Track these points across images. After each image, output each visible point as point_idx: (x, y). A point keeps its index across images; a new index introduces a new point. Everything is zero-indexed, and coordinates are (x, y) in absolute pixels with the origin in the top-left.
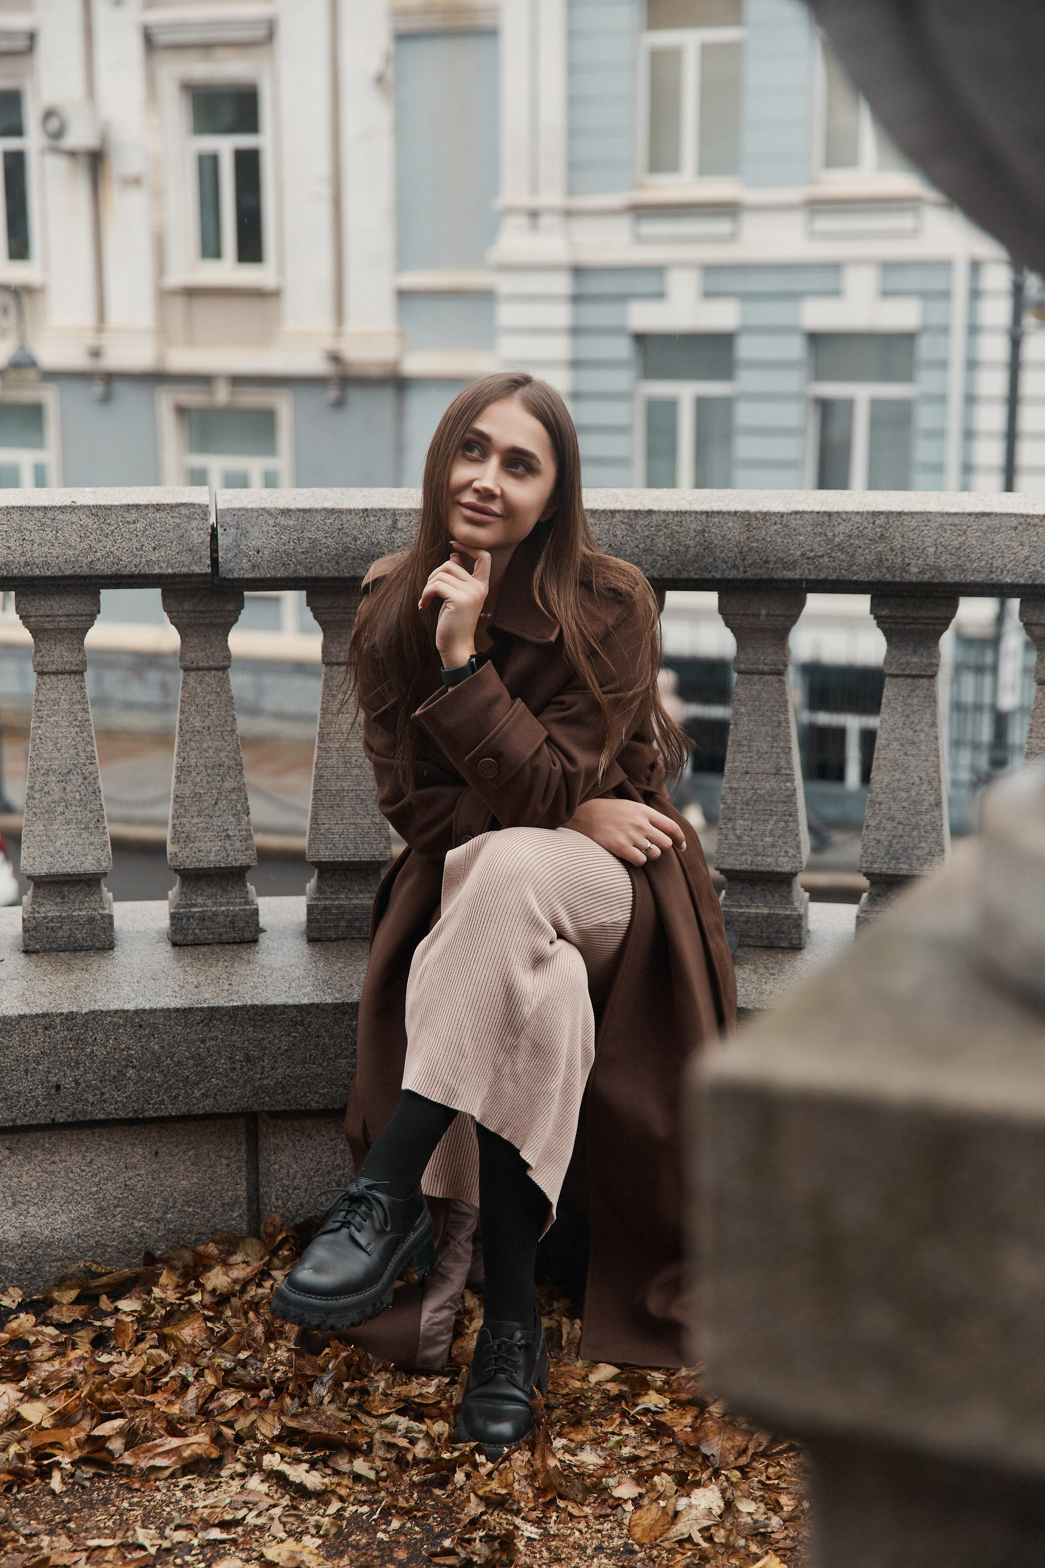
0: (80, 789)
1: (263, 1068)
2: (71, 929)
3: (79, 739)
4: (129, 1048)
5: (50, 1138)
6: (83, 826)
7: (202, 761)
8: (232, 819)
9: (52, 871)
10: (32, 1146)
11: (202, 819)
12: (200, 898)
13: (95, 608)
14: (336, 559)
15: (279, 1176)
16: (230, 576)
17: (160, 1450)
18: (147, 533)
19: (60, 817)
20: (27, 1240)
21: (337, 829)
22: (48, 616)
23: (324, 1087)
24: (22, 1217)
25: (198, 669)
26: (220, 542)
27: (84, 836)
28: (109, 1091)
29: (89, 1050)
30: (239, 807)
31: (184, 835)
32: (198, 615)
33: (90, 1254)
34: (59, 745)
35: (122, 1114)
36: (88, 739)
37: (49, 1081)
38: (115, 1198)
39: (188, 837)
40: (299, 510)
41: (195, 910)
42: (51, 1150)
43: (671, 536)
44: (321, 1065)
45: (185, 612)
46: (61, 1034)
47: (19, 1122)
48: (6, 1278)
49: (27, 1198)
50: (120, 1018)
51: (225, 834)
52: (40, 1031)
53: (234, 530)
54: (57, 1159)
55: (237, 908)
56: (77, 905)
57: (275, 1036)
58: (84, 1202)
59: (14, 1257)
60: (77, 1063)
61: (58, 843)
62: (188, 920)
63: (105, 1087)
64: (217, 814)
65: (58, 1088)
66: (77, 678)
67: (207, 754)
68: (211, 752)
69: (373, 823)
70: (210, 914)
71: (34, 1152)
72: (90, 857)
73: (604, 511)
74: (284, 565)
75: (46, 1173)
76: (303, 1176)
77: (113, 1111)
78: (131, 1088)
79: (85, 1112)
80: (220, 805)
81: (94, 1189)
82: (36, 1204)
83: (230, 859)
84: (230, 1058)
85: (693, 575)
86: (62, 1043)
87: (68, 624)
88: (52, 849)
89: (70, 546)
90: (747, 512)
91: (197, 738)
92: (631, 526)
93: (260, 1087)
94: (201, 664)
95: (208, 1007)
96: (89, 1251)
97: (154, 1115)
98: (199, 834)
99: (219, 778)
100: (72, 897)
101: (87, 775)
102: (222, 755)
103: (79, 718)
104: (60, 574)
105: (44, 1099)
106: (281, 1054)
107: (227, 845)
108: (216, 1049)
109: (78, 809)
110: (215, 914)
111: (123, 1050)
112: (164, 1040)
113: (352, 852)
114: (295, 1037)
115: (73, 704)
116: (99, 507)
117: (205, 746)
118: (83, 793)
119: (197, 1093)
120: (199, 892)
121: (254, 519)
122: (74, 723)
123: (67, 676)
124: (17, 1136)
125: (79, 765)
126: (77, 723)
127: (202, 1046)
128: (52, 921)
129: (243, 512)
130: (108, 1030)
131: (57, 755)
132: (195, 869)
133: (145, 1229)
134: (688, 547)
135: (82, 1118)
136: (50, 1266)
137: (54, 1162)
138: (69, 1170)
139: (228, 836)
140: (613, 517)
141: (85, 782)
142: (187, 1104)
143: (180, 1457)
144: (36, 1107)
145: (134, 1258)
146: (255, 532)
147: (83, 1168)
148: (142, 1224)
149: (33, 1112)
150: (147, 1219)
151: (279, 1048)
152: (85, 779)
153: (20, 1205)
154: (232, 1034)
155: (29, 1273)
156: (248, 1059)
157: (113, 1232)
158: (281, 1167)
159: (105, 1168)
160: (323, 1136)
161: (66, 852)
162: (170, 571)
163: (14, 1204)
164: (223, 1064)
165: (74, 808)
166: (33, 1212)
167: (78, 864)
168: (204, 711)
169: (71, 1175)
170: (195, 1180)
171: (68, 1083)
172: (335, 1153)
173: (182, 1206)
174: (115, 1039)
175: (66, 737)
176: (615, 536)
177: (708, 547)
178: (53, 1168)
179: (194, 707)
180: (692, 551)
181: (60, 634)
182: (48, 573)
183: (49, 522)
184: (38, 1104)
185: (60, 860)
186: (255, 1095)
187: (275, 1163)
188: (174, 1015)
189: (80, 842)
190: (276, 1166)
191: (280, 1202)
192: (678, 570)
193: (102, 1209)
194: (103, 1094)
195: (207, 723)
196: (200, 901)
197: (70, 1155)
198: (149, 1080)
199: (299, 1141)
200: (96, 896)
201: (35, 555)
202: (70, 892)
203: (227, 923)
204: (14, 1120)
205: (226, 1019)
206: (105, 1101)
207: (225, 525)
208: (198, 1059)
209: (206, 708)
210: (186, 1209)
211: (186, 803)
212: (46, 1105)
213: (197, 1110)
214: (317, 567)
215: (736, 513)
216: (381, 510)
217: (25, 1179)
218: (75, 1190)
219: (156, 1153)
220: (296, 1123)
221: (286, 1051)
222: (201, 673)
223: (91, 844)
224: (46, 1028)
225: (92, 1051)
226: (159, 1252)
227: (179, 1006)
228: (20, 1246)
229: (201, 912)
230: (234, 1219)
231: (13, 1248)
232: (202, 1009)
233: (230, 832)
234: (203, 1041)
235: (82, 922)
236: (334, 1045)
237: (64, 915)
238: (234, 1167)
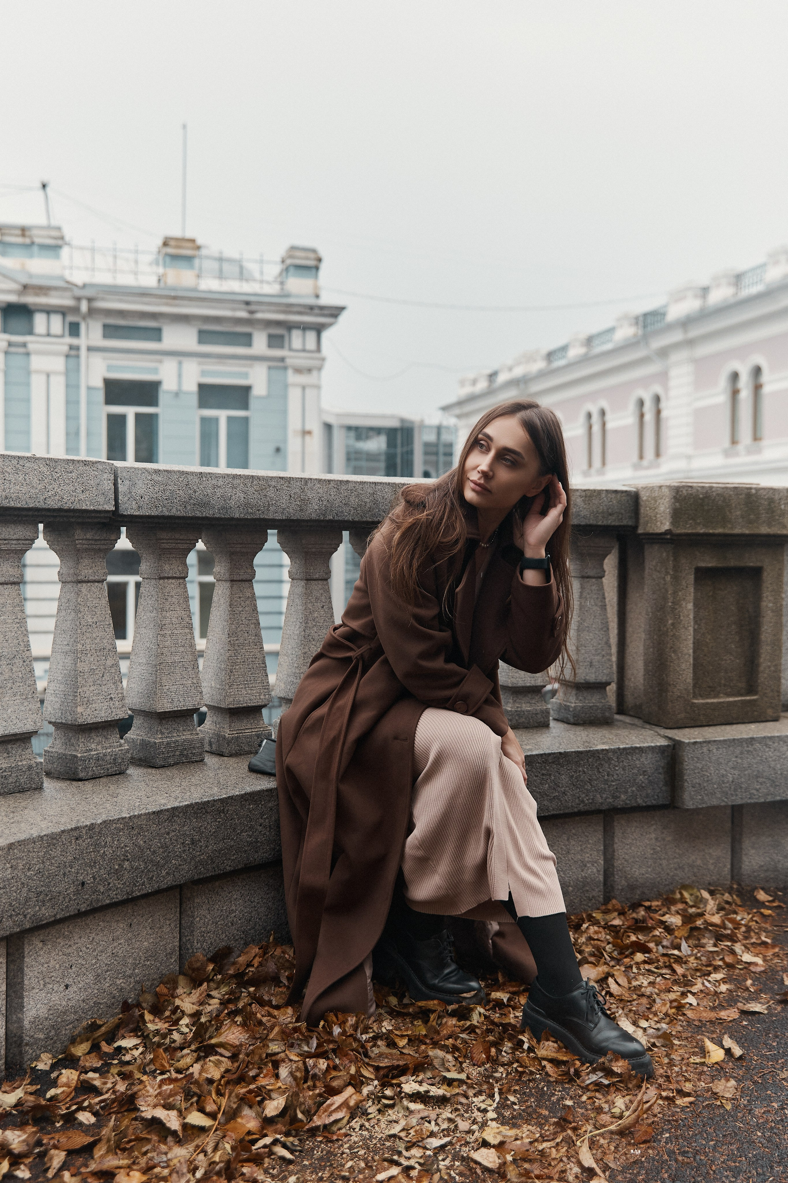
0: (21, 669)
1: (201, 847)
2: (17, 776)
3: (20, 632)
4: (126, 846)
5: (68, 927)
6: (24, 697)
7: (93, 646)
8: (113, 687)
9: (6, 732)
10: (57, 936)
11: (95, 687)
12: (93, 745)
13: (36, 535)
14: (185, 505)
15: (199, 925)
16: (125, 513)
17: (333, 1108)
18: (78, 480)
19: (9, 691)
20: (51, 1012)
21: (173, 688)
22: (5, 540)
23: (234, 855)
24: (49, 995)
25: (88, 582)
26: (120, 490)
27: (25, 704)
28: (113, 881)
29: (102, 851)
30: (116, 678)
31: (86, 699)
32: (93, 542)
33: (90, 1013)
34: (7, 637)
35: (120, 898)
36: (25, 632)
37: (77, 880)
38: (106, 964)
39: (88, 701)
40: (165, 471)
41: (92, 753)
42: (68, 936)
43: (358, 496)
44: (233, 839)
45: (86, 539)
46: (86, 842)
47: (58, 917)
48: (37, 1048)
49: (53, 978)
50: (121, 824)
51: (109, 697)
52: (73, 841)
53: (128, 482)
54: (72, 943)
55: (117, 749)
56: (18, 757)
57: (208, 823)
58: (88, 973)
59: (43, 1029)
60: (95, 863)
61: (9, 711)
62: (89, 761)
63: (111, 878)
64: (104, 683)
65: (83, 884)
66: (17, 587)
67: (96, 642)
68: (98, 639)
69: (193, 683)
70: (102, 755)
71: (58, 940)
72: (29, 720)
73: (325, 480)
74: (156, 507)
75: (66, 955)
76: (213, 923)
77: (115, 896)
78: (127, 876)
79: (98, 900)
80: (105, 677)
81: (94, 961)
82: (58, 982)
83: (114, 714)
84: (183, 843)
85: (368, 519)
86: (87, 849)
87: (16, 546)
88: (5, 716)
89: (33, 486)
90: (394, 483)
91: (90, 630)
92: (338, 489)
93: (199, 861)
94: (91, 578)
95: (172, 808)
96: (89, 1010)
97: (138, 894)
98: (94, 698)
99: (104, 658)
100: (14, 752)
101: (25, 659)
102: (105, 641)
103: (19, 617)
104: (26, 506)
105: (74, 895)
106: (212, 835)
107: (111, 705)
108: (175, 838)
109: (21, 685)
110: (105, 755)
111: (122, 848)
112: (146, 836)
113: (182, 703)
114: (219, 822)
115: (15, 607)
116: (50, 459)
117: (94, 635)
118: (23, 672)
119: (164, 873)
120: (92, 740)
121: (139, 475)
122: (16, 620)
123: (9, 586)
124: (48, 930)
125: (20, 652)
126: (18, 621)
127: (167, 837)
128: (5, 771)
129: (133, 470)
130: (114, 834)
131: (6, 644)
132: (93, 723)
133: (123, 984)
134: (366, 503)
135: (96, 906)
136: (66, 1029)
137: (70, 946)
138: (79, 950)
139: (111, 698)
140: (329, 484)
141: (25, 664)
142: (158, 882)
143: (348, 1107)
144: (69, 902)
145: (116, 1008)
146: (140, 484)
147: (88, 946)
148: (121, 981)
149: (67, 907)
150: (124, 977)
151: (210, 832)
152: (24, 662)
153: (48, 985)
154: (184, 826)
155: (52, 1039)
156: (193, 842)
157: (105, 992)
158: (201, 919)
159: (101, 942)
160: (225, 891)
161: (14, 718)
162: (92, 508)
163: (44, 985)
164: (179, 848)
165: (18, 684)
166: (56, 989)
167: (22, 725)
168: (93, 611)
169: (81, 954)
170: (152, 940)
171: (89, 880)
172: (231, 902)
173: (144, 961)
174: (118, 840)
175: (11, 631)
176: (330, 495)
177: (375, 502)
178: (69, 950)
179: (87, 608)
180: (368, 505)
181: (8, 554)
182: (19, 505)
183: (20, 468)
184: (70, 900)
185: (11, 723)
186: (196, 867)
187: (197, 917)
188: (152, 817)
189: (23, 709)
190: (198, 919)
191: (199, 944)
192: (361, 516)
193: (98, 976)
194: (109, 884)
195: (95, 620)
196: (93, 746)
197: (80, 938)
198: (137, 868)
199: (211, 898)
200: (29, 750)
201: (12, 491)
202: (12, 748)
203: (112, 761)
204: (55, 916)
205: (181, 815)
206: (110, 889)
207: (123, 478)
208: (165, 847)
209: (93, 609)
210: (146, 963)
211: (85, 677)
212: (75, 900)
213: (164, 886)
214: (174, 509)
215: (389, 483)
216: (209, 473)
217: (52, 963)
218: (83, 965)
219: (131, 925)
220: (210, 886)
221: (214, 832)
222: (89, 584)
223: (30, 710)
224: (77, 839)
225: (104, 852)
226: (130, 1000)
227: (154, 810)
228: (46, 1019)
229: (97, 754)
230: (172, 964)
231: (43, 1022)
232: (167, 810)
233: (112, 696)
234: (168, 834)
235: (24, 770)
236: (241, 823)
237: (13, 765)
238: (172, 925)
